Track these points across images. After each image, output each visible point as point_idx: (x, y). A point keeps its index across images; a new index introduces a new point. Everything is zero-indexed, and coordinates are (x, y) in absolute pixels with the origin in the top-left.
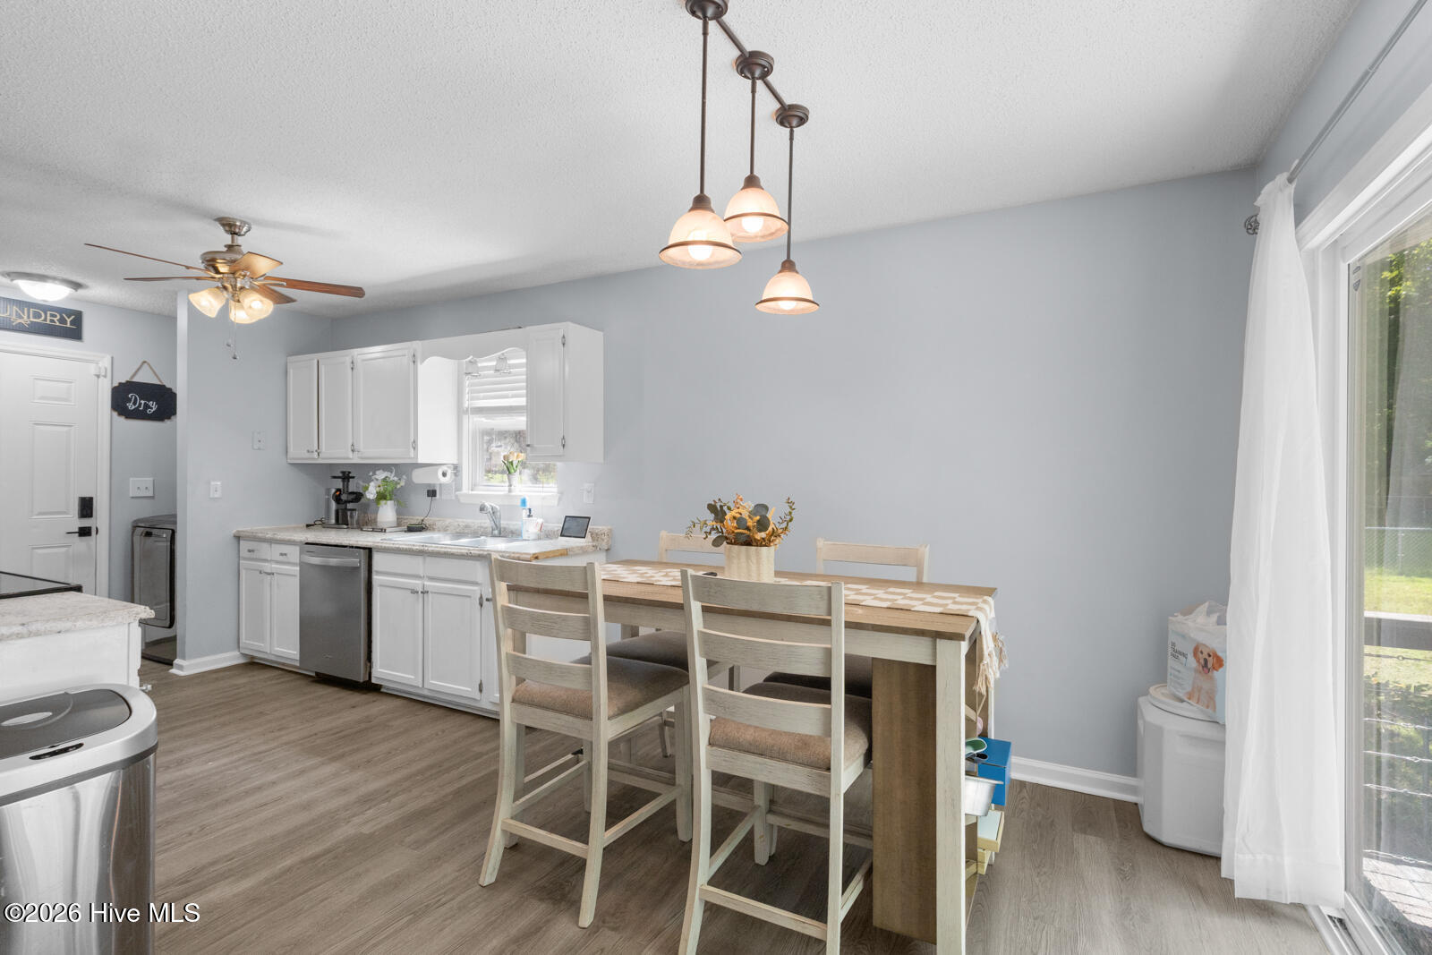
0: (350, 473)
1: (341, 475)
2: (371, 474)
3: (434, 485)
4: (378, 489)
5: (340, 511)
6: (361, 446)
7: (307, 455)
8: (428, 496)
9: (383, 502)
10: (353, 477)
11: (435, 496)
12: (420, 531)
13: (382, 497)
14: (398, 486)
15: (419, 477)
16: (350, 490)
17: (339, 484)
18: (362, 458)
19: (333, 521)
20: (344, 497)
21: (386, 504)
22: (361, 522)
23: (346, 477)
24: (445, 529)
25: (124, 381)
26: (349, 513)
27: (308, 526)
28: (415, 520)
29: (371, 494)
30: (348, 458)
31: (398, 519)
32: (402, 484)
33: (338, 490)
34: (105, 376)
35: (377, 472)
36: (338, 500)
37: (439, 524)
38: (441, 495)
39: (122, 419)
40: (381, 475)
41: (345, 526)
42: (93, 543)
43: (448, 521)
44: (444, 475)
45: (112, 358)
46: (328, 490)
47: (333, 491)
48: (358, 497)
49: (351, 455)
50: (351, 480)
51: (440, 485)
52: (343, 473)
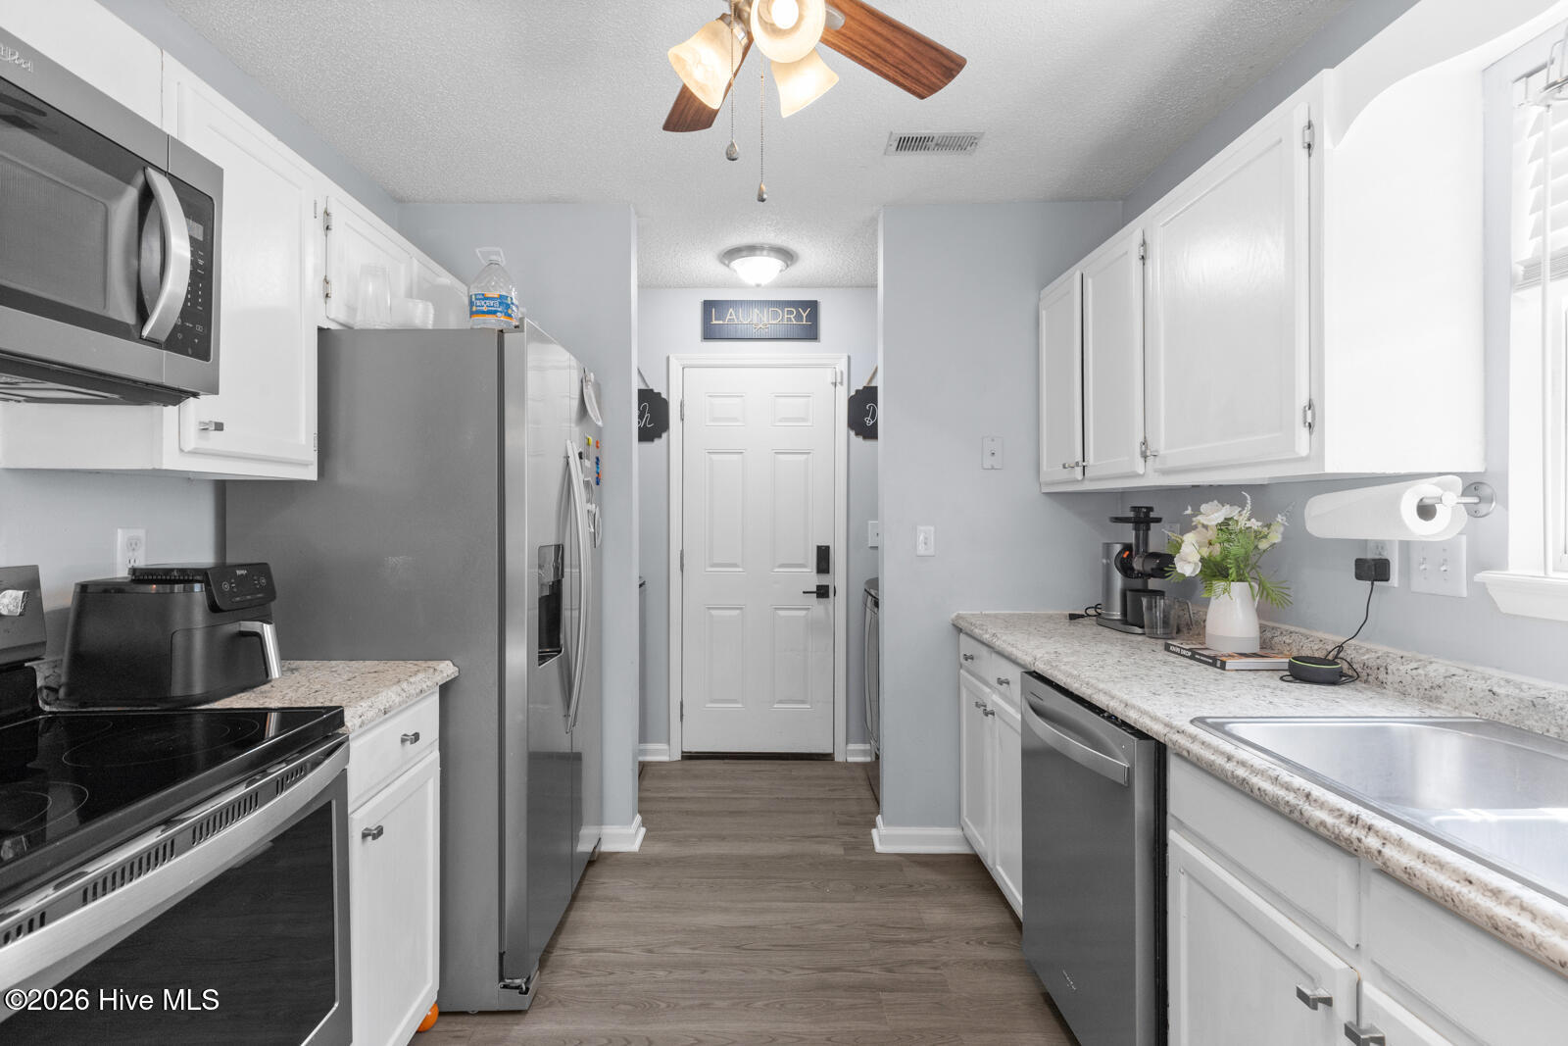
0: (1150, 509)
1: (1131, 514)
2: (1189, 511)
3: (1380, 545)
4: (1205, 552)
5: (1129, 594)
6: (1160, 443)
7: (1065, 475)
8: (1359, 577)
9: (1219, 585)
10: (1158, 520)
11: (1386, 579)
12: (1333, 683)
13: (1215, 570)
14: (1263, 545)
15: (1327, 518)
16: (1151, 549)
17: (1129, 534)
18: (1165, 472)
19: (1117, 614)
20: (1137, 564)
21: (1226, 590)
22: (1173, 622)
23: (1143, 519)
24: (1430, 694)
25: (861, 388)
26: (1144, 601)
27: (1073, 617)
28: (1315, 643)
29: (1187, 564)
30: (1137, 476)
31: (1263, 629)
32: (1276, 537)
33: (1127, 547)
34: (841, 383)
35: (1204, 508)
36: (1126, 568)
37: (1400, 670)
38: (1406, 572)
39: (860, 439)
40: (1213, 514)
41: (1139, 631)
42: (831, 608)
43: (1437, 670)
44: (1426, 511)
45: (849, 357)
46: (1108, 547)
47: (1118, 548)
48: (1164, 563)
49: (1139, 467)
50: (1152, 525)
51: (1406, 546)
52: (1134, 509)
